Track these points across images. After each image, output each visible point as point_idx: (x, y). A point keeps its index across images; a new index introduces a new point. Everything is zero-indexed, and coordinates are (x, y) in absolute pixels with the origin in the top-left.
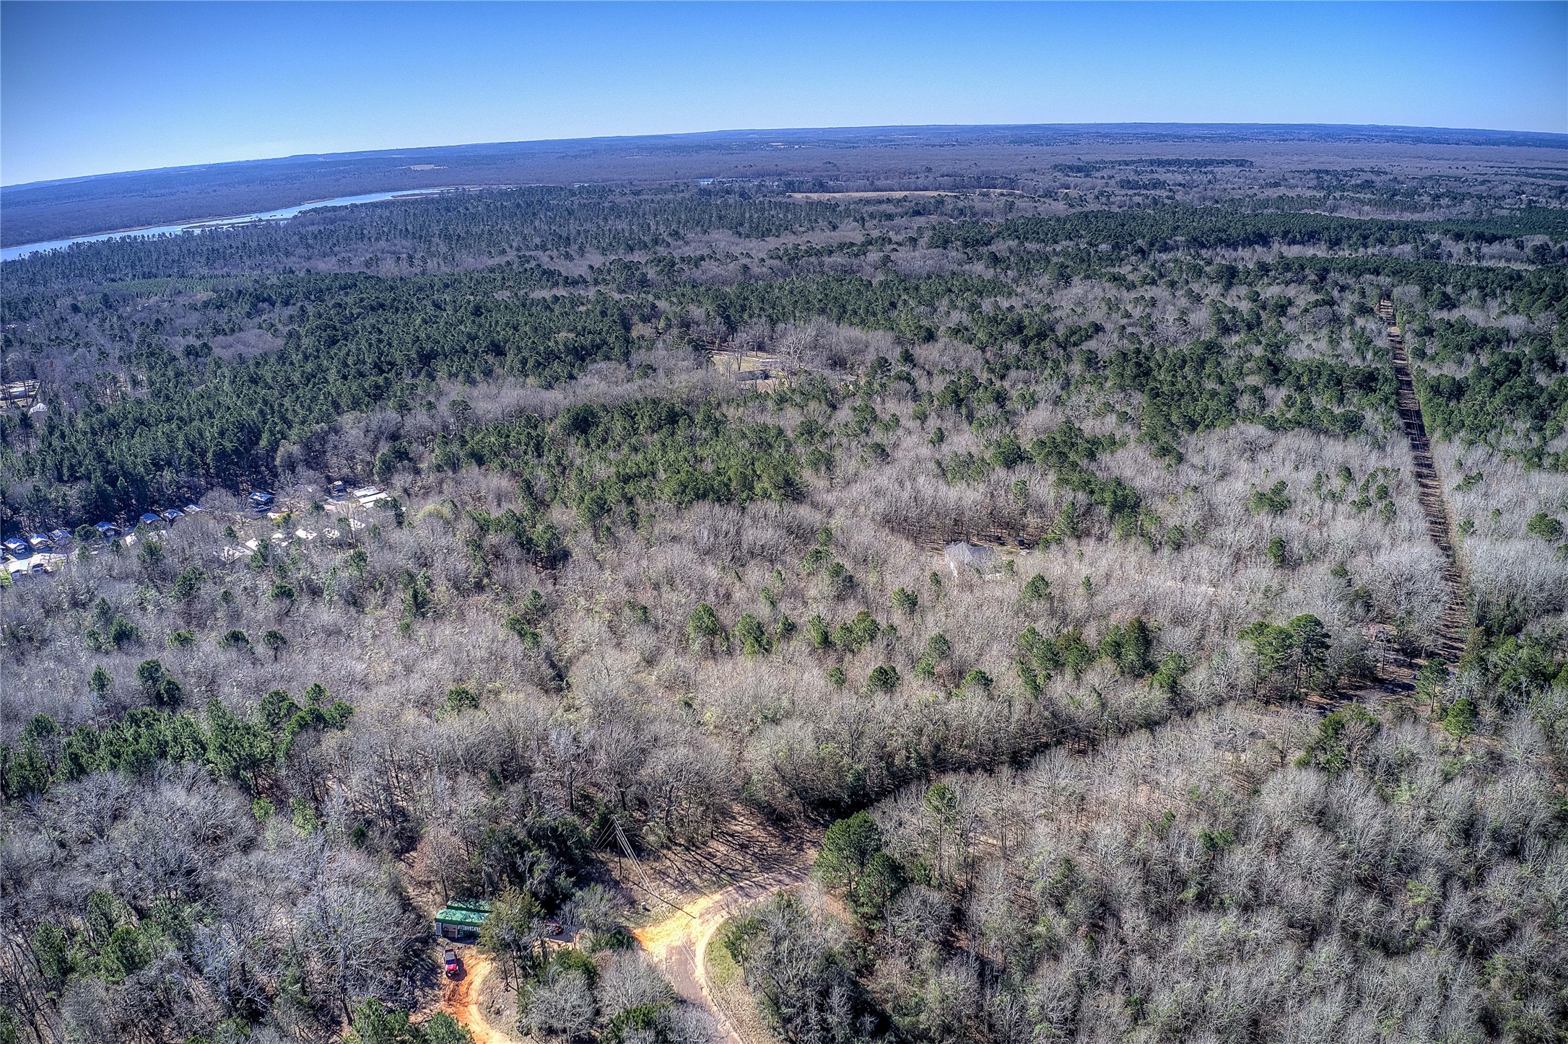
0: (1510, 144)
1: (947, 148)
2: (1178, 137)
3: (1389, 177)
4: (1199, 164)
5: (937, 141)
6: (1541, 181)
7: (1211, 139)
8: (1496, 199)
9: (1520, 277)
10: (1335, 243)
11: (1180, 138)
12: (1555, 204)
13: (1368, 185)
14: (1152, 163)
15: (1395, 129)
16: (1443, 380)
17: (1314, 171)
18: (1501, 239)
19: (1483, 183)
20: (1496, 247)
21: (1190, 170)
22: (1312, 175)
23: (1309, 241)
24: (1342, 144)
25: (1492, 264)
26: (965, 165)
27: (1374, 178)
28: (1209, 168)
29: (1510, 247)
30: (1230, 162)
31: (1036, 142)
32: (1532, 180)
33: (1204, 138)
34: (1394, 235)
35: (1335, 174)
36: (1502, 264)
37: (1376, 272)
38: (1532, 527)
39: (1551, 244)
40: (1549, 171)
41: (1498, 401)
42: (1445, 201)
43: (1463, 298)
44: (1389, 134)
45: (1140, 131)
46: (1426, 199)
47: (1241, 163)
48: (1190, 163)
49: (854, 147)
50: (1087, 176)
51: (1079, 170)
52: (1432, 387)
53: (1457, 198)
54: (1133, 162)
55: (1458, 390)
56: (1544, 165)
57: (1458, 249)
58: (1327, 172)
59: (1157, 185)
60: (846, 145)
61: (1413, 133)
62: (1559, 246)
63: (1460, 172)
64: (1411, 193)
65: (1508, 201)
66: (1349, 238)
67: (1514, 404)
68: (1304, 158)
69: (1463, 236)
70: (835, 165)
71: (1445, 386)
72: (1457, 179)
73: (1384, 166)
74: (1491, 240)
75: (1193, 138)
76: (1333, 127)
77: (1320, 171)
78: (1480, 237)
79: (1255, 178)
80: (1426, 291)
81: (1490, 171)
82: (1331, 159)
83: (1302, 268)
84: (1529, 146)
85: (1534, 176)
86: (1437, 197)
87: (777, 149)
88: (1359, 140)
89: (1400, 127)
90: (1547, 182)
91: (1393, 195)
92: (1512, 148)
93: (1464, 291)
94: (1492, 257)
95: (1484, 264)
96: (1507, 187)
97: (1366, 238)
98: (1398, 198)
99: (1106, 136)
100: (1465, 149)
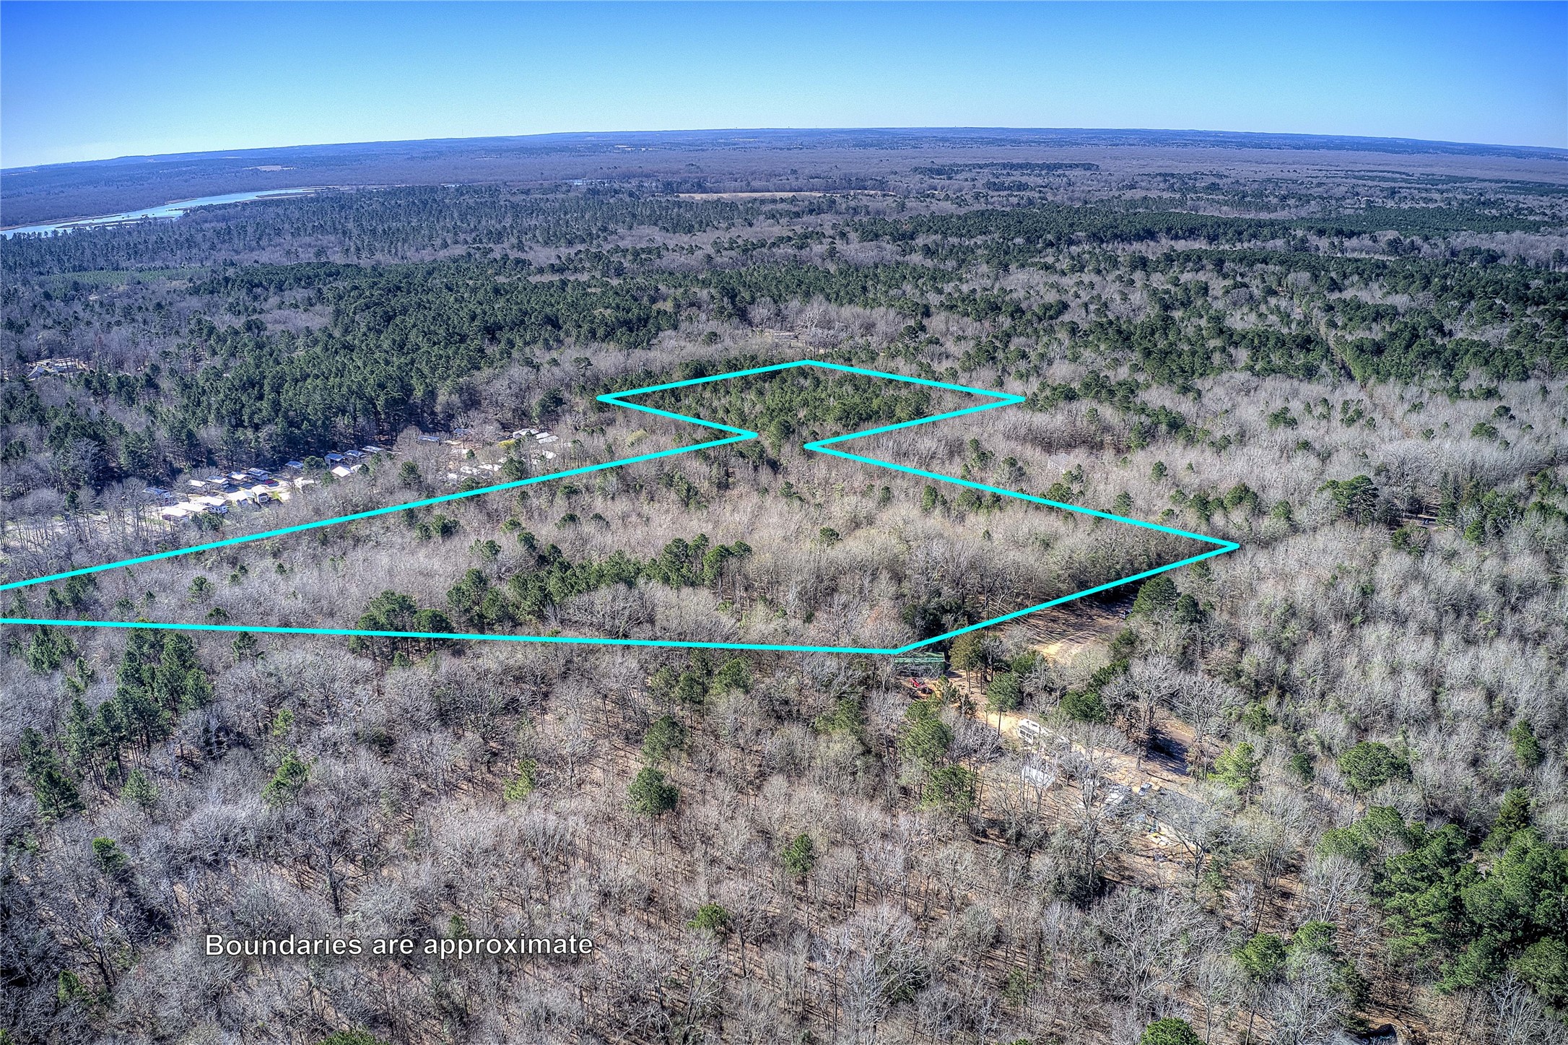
0: (1329, 148)
1: (795, 151)
2: (1014, 141)
3: (1229, 181)
4: (1051, 168)
5: (780, 144)
6: (1370, 183)
7: (1046, 143)
8: (1337, 200)
9: (1385, 267)
10: (1212, 239)
11: (1016, 142)
12: (1390, 204)
13: (1213, 188)
14: (1004, 166)
15: (1216, 134)
16: (1365, 341)
17: (1160, 174)
18: (1359, 234)
19: (1319, 185)
20: (1354, 242)
21: (1043, 173)
22: (1159, 178)
23: (1189, 237)
24: (1170, 149)
25: (1356, 255)
26: (825, 167)
27: (1217, 181)
28: (1060, 172)
29: (1366, 241)
30: (1077, 166)
31: (879, 145)
32: (1361, 182)
33: (1039, 143)
34: (1266, 231)
35: (1181, 177)
36: (1364, 255)
37: (1265, 261)
38: (1475, 433)
39: (1402, 238)
40: (1375, 174)
41: (1412, 355)
42: (1292, 202)
43: (1347, 282)
44: (1212, 139)
45: (973, 135)
46: (1274, 201)
47: (1088, 167)
48: (1042, 167)
49: (703, 150)
50: (950, 178)
51: (939, 172)
52: (1357, 347)
53: (1305, 200)
54: (986, 165)
55: (1379, 349)
56: (1367, 168)
57: (1324, 243)
58: (1172, 175)
59: (1022, 187)
60: (691, 148)
61: (1234, 137)
62: (1408, 240)
63: (1293, 176)
64: (1260, 194)
65: (1348, 201)
66: (1225, 234)
67: (1425, 358)
68: (1142, 162)
69: (1325, 232)
70: (698, 167)
71: (1367, 346)
72: (1294, 182)
73: (1222, 170)
74: (1351, 235)
75: (1028, 142)
76: (1157, 132)
77: (1165, 175)
78: (1339, 233)
79: (1106, 181)
80: (1315, 278)
81: (1319, 174)
82: (1168, 163)
83: (1200, 259)
84: (1348, 149)
85: (1362, 178)
86: (1284, 198)
87: (624, 151)
88: (1186, 145)
89: (1221, 132)
90: (1376, 183)
91: (1244, 197)
92: (1332, 152)
93: (1345, 276)
94: (1354, 250)
95: (1349, 255)
96: (1343, 189)
97: (1240, 233)
98: (1248, 199)
99: (944, 140)
100: (1288, 154)
